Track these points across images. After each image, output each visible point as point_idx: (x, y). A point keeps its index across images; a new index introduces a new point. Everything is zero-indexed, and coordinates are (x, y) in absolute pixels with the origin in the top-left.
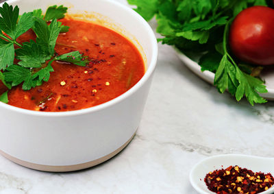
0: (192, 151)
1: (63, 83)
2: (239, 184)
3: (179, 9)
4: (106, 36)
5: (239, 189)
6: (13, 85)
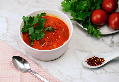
0: (82, 52)
1: (48, 38)
2: (95, 62)
3: (76, 9)
4: (58, 21)
5: (96, 63)
6: (34, 39)
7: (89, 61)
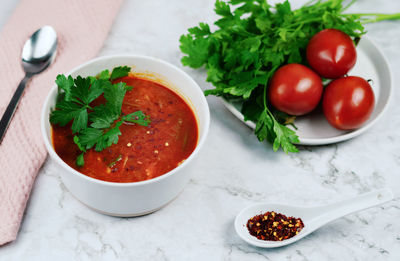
0: (236, 195)
1: (129, 145)
2: (275, 229)
4: (164, 95)
5: (275, 234)
6: (88, 147)
7: (255, 225)
